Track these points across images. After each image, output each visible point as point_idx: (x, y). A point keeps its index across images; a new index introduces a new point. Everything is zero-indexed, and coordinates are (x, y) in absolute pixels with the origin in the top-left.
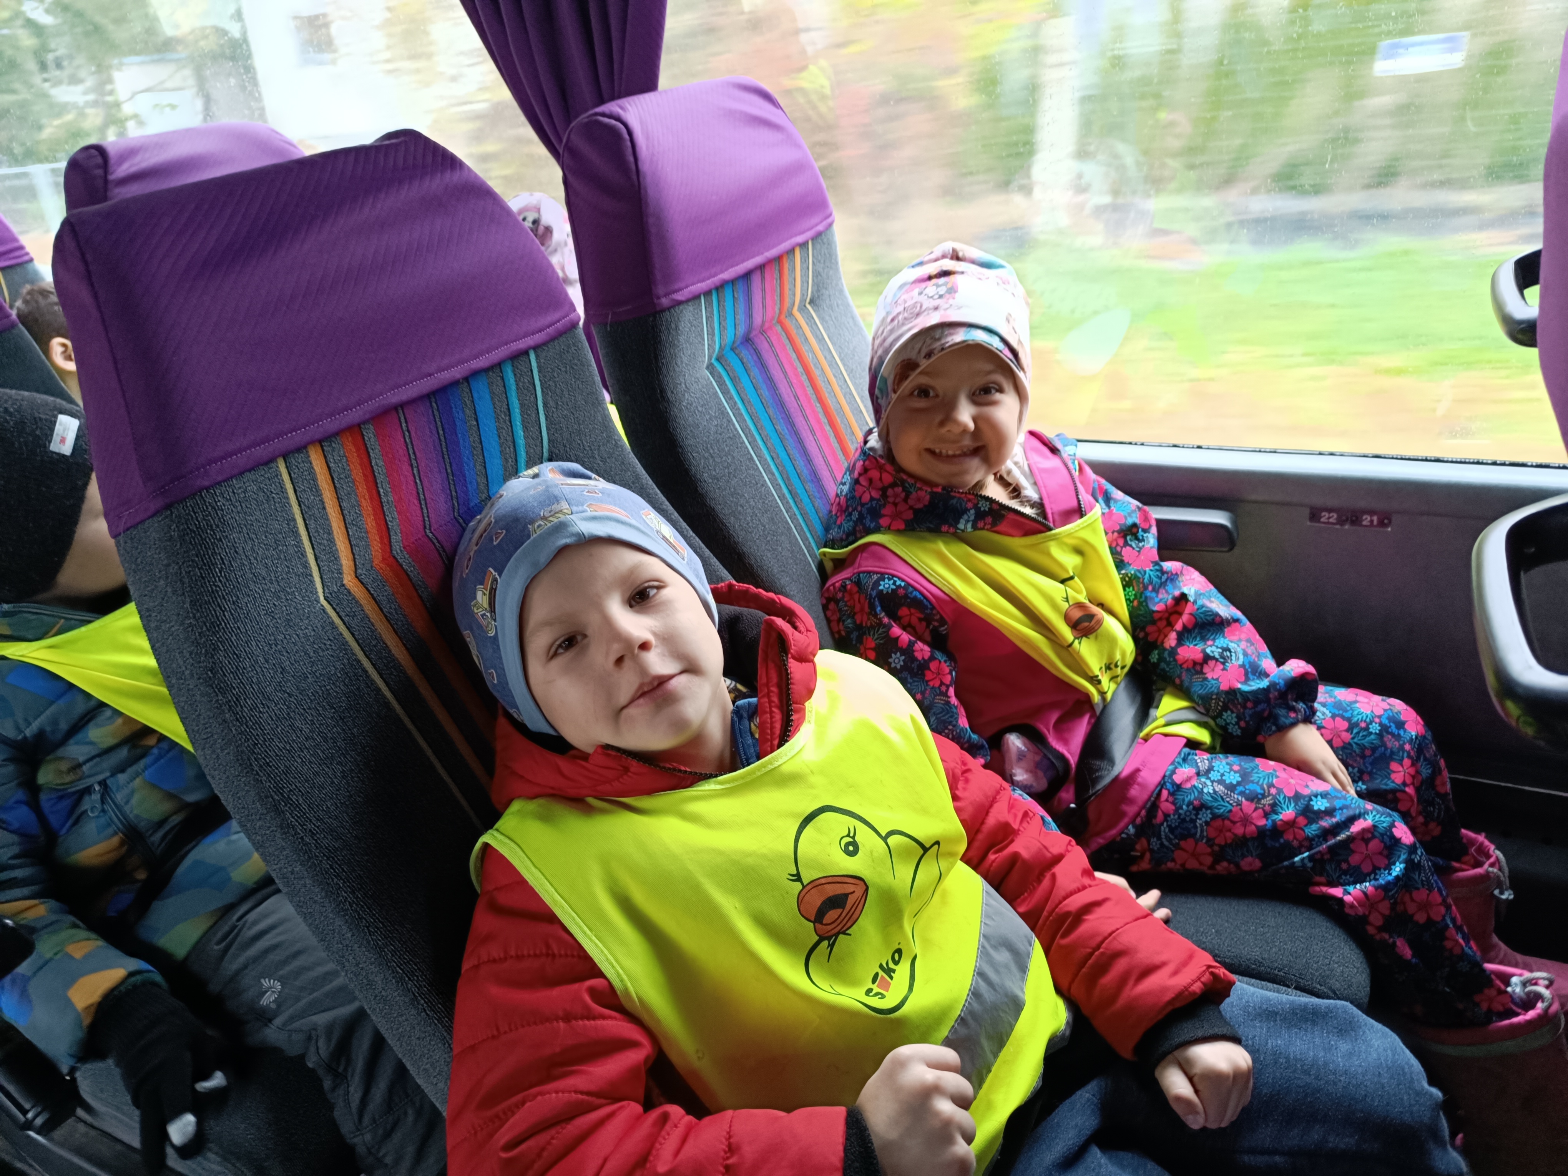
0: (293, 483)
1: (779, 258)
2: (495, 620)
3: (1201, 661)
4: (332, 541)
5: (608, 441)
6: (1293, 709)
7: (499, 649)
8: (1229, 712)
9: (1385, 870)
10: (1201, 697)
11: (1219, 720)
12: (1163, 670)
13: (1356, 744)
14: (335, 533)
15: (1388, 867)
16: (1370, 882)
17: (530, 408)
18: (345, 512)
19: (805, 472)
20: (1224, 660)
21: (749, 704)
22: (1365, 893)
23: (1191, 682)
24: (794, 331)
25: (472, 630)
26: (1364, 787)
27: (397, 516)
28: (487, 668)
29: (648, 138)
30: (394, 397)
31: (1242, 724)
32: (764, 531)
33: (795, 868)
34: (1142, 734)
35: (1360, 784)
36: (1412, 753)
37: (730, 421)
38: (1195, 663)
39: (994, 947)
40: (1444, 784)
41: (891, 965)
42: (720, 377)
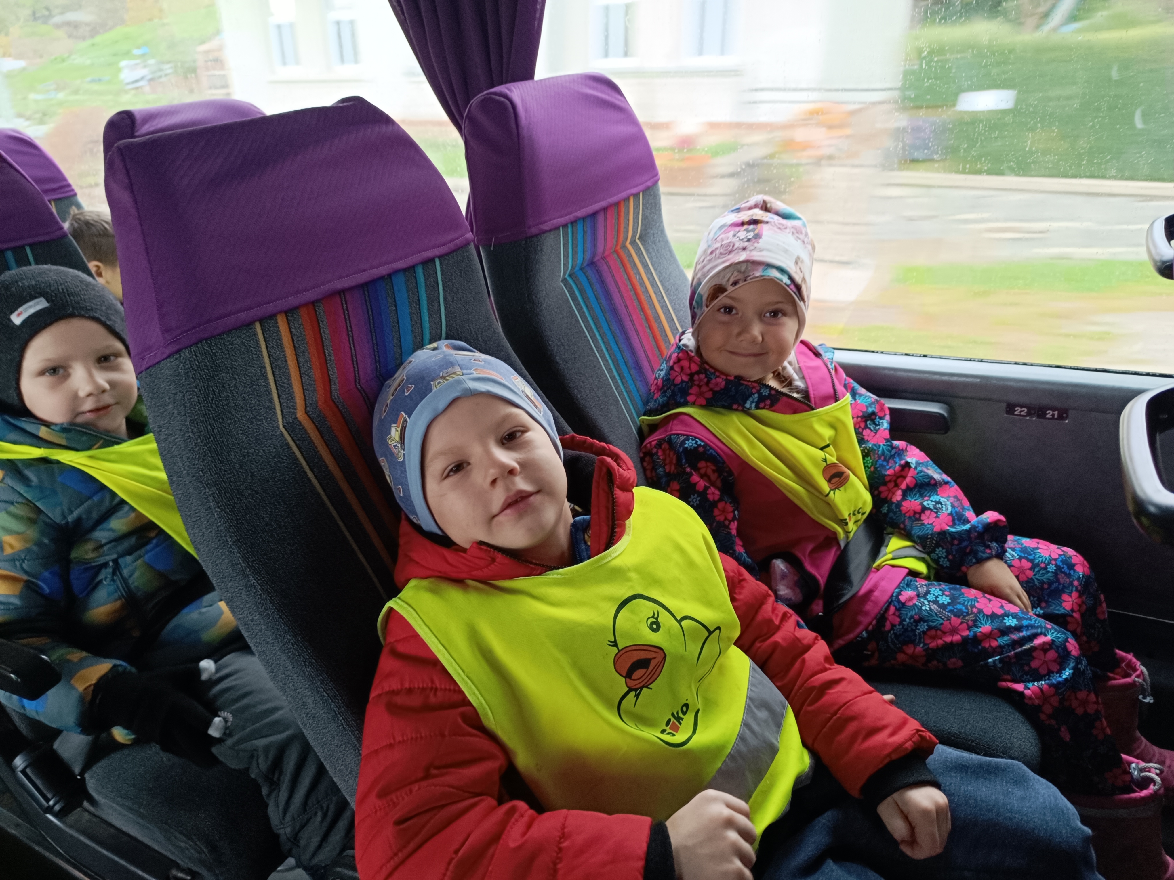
0: (265, 341)
1: (618, 204)
2: (404, 450)
3: (919, 511)
4: (290, 385)
5: (489, 329)
6: (989, 547)
7: (405, 471)
8: (940, 549)
9: (1057, 673)
10: (919, 537)
11: (933, 556)
12: (891, 518)
13: (1037, 579)
14: (292, 379)
15: (1060, 672)
16: (1045, 680)
17: (433, 300)
18: (301, 365)
19: (631, 362)
20: (937, 511)
21: (584, 519)
22: (1041, 689)
23: (912, 527)
24: (626, 259)
25: (386, 457)
26: (1042, 612)
27: (336, 371)
28: (396, 485)
29: (526, 111)
30: (340, 284)
31: (950, 557)
32: (599, 401)
33: (613, 637)
34: (875, 565)
35: (1039, 609)
36: (1079, 588)
37: (577, 320)
38: (915, 513)
39: (757, 707)
40: (1103, 612)
41: (681, 715)
42: (571, 288)
